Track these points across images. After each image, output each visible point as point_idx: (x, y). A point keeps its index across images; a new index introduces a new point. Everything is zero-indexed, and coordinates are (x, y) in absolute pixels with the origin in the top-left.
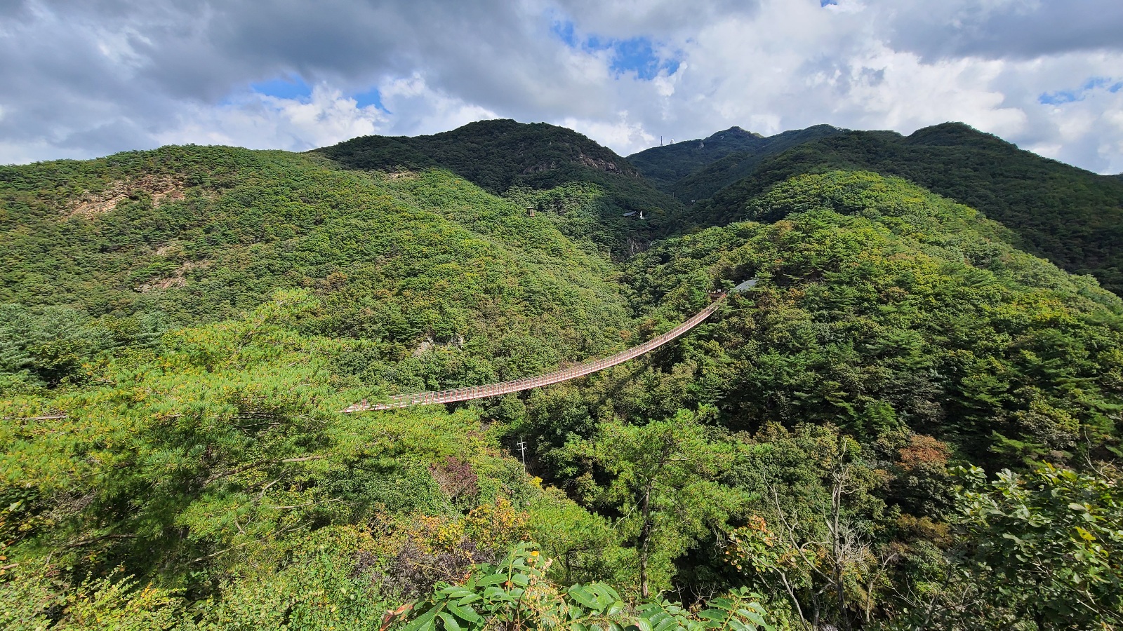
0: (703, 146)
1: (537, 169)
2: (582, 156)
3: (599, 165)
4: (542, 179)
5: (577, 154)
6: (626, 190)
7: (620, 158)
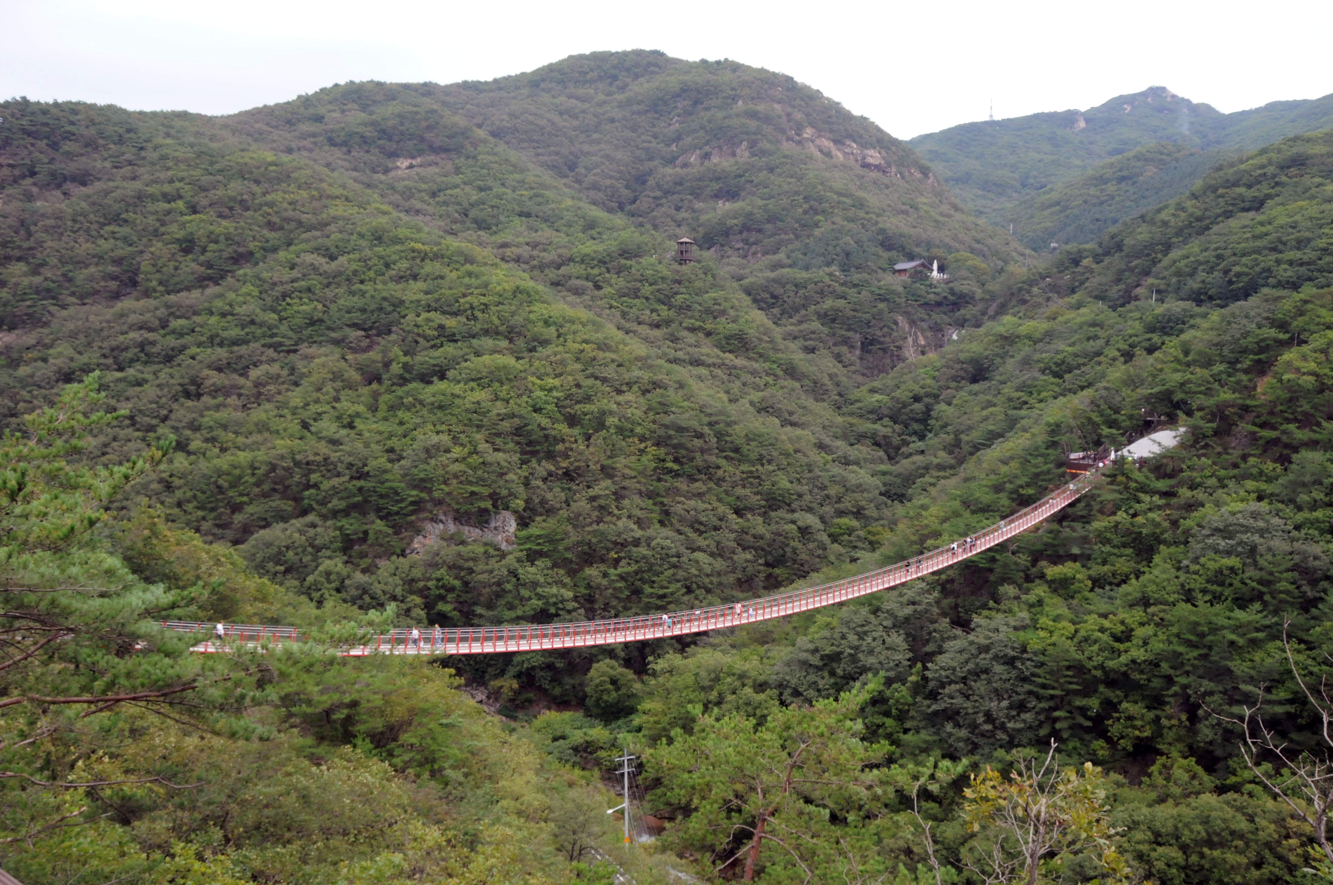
0: (1082, 124)
1: (707, 156)
2: (808, 132)
3: (845, 154)
4: (718, 179)
5: (799, 129)
6: (903, 212)
7: (895, 142)
